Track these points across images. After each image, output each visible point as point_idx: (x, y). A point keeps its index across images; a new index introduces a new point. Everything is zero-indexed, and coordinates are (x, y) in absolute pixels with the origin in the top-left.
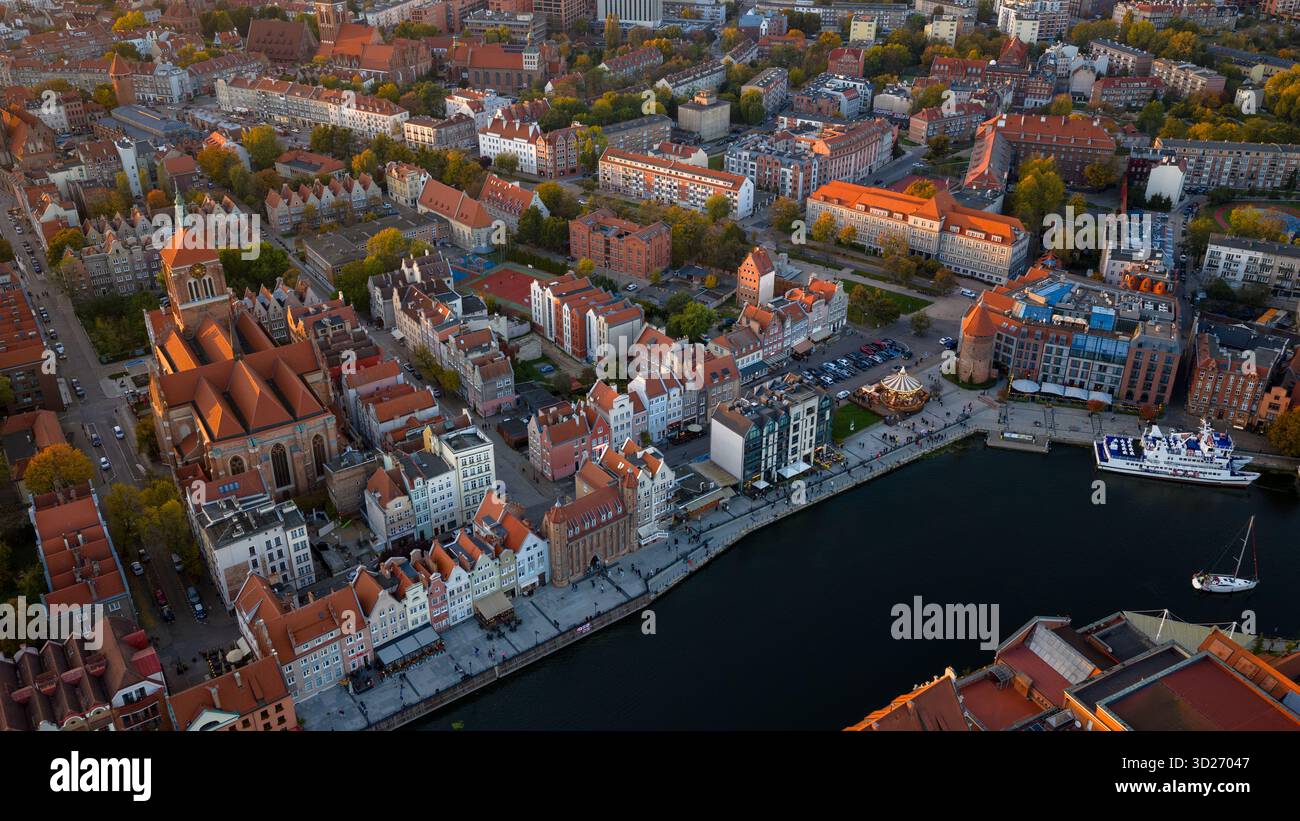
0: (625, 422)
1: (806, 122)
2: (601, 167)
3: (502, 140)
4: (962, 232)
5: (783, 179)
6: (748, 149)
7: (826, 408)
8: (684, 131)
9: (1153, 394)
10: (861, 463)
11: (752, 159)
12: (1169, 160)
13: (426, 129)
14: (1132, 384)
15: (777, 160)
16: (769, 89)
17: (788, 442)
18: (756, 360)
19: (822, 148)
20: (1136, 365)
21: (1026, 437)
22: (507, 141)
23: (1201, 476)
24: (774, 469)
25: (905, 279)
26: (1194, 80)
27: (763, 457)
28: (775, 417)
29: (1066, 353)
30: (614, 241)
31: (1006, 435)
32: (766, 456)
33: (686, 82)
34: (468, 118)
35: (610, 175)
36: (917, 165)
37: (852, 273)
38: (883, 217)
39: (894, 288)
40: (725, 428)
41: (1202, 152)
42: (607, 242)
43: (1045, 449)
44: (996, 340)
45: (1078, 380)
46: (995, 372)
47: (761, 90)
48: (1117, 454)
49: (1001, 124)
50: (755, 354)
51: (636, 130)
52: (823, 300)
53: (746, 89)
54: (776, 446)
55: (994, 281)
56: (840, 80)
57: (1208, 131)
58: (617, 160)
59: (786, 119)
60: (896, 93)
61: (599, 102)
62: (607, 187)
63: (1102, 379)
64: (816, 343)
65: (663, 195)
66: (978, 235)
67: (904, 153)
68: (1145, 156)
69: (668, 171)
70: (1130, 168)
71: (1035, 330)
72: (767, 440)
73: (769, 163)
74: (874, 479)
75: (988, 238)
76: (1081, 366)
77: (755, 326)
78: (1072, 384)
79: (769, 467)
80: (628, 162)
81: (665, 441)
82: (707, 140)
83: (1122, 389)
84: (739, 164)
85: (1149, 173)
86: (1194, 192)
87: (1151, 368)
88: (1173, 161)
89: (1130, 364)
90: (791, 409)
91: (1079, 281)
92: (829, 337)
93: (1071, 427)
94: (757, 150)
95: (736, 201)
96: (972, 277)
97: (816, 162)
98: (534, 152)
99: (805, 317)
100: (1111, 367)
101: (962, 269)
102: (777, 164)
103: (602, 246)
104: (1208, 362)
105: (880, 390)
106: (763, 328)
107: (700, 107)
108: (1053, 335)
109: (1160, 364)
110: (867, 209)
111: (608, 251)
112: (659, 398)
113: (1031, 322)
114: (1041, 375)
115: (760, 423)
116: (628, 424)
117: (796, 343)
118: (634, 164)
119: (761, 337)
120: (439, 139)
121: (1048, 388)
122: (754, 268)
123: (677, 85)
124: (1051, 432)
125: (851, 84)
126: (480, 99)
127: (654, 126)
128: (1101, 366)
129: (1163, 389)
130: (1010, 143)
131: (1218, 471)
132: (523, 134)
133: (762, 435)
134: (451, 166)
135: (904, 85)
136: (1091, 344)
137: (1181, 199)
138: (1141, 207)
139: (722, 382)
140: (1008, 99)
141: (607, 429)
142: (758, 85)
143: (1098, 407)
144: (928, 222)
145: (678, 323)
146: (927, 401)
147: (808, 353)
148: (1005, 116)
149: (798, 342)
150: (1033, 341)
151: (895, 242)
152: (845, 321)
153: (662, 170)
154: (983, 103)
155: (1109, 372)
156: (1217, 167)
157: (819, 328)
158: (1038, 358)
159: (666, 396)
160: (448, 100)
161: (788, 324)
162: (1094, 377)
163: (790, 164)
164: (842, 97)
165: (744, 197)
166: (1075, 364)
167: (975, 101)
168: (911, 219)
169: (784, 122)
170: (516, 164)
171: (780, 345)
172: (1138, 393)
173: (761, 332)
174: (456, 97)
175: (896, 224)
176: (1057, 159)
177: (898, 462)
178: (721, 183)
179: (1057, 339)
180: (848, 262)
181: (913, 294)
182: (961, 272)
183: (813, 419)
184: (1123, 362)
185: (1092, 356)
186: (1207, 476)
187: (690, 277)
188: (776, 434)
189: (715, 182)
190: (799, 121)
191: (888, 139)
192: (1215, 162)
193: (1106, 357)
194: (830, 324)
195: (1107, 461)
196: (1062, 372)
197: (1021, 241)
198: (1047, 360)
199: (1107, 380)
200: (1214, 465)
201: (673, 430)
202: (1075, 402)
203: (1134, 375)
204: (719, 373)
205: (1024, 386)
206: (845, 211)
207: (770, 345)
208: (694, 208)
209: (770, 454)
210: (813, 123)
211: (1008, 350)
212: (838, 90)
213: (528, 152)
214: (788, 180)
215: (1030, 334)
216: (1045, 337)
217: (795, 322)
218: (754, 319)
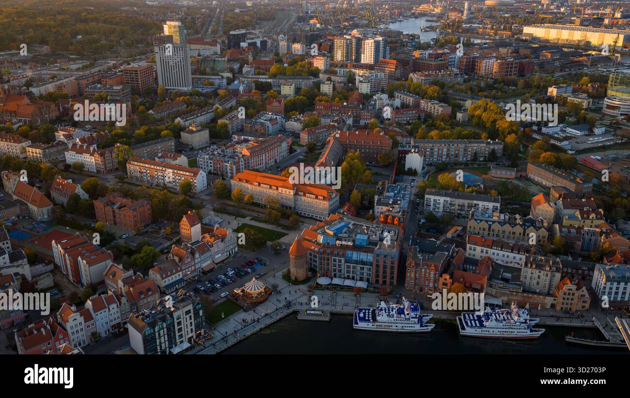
0: (79, 328)
1: (246, 137)
2: (128, 167)
3: (77, 155)
4: (304, 195)
5: (226, 169)
6: (208, 154)
7: (199, 309)
8: (184, 144)
9: (388, 280)
10: (223, 339)
11: (210, 159)
12: (415, 151)
13: (38, 151)
14: (377, 276)
15: (222, 159)
16: (232, 121)
17: (175, 332)
18: (178, 278)
19: (246, 152)
20: (377, 266)
21: (319, 313)
22: (79, 155)
23: (405, 328)
24: (168, 349)
25: (275, 222)
26: (437, 109)
27: (158, 344)
28: (164, 320)
29: (343, 262)
30: (117, 211)
31: (308, 312)
32: (160, 343)
33: (192, 119)
34: (63, 143)
35: (133, 171)
36: (300, 157)
37: (251, 220)
38: (267, 188)
39: (269, 227)
40: (134, 329)
41: (432, 145)
42: (114, 212)
43: (327, 319)
44: (309, 256)
45: (351, 275)
46: (310, 273)
47: (227, 122)
48: (363, 319)
49: (338, 136)
50: (177, 274)
51: (154, 145)
52: (220, 240)
53: (220, 121)
54: (166, 336)
55: (322, 219)
56: (270, 115)
57: (437, 135)
58: (136, 163)
59: (236, 136)
60: (295, 121)
61: (137, 132)
62: (132, 178)
63: (362, 274)
64: (218, 263)
65: (160, 181)
66: (312, 196)
67: (296, 151)
68: (405, 149)
69: (161, 168)
70: (399, 155)
71: (328, 250)
72: (159, 334)
73: (218, 161)
74: (229, 348)
75: (317, 198)
76: (352, 267)
77: (176, 259)
78: (348, 278)
79: (163, 348)
80: (141, 164)
81: (111, 335)
82: (197, 148)
83: (373, 279)
84: (204, 162)
85: (405, 157)
86: (430, 165)
87: (385, 267)
88: (416, 151)
89: (374, 266)
90: (174, 314)
91: (354, 220)
92: (226, 259)
93: (344, 304)
94: (213, 154)
95: (195, 183)
96: (311, 218)
97: (242, 159)
98: (93, 160)
99: (209, 250)
100: (366, 267)
101: (307, 214)
102: (222, 161)
103: (111, 214)
104: (411, 262)
105: (243, 291)
106: (181, 260)
107: (192, 132)
108: (336, 252)
109: (389, 265)
110: (259, 185)
111: (114, 217)
112: (103, 311)
113: (326, 246)
114: (333, 274)
115: (152, 325)
116: (82, 330)
117: (204, 265)
118: (144, 165)
119: (180, 264)
120: (45, 155)
121: (336, 281)
122: (187, 223)
123: (187, 120)
124: (333, 308)
125: (275, 117)
126: (72, 132)
127: (164, 143)
128: (361, 267)
129: (392, 278)
130: (342, 145)
131: (413, 325)
132: (87, 151)
133: (154, 331)
134: (43, 171)
135: (301, 117)
136: (355, 256)
137: (423, 168)
138: (402, 174)
139: (147, 296)
140: (350, 121)
141: (66, 335)
142: (226, 119)
143: (359, 291)
144: (288, 191)
145: (136, 259)
146: (271, 294)
147: (211, 270)
148: (339, 132)
149: (206, 265)
150: (326, 256)
151: (272, 201)
152: (236, 249)
153: (158, 168)
154: (336, 124)
155: (365, 270)
156: (440, 152)
157: (220, 255)
158: (330, 265)
159: (107, 310)
160: (56, 134)
161: (197, 256)
162: (359, 273)
163: (228, 161)
164: (268, 123)
165: (200, 181)
166: (348, 267)
167: (332, 124)
168: (280, 189)
169: (236, 138)
170: (84, 167)
171: (193, 268)
172: (381, 280)
173: (180, 262)
174: (60, 132)
175: (273, 192)
176: (361, 152)
177: (245, 336)
178: (188, 174)
179: (338, 254)
180: (250, 213)
181: (279, 229)
182: (307, 215)
183: (190, 317)
184: (371, 264)
185: (356, 262)
186: (408, 328)
187: (160, 228)
188: (165, 329)
189: (184, 173)
190: (243, 137)
191: (285, 145)
192: (439, 150)
193: (363, 263)
194: (227, 252)
195: (358, 324)
196: (343, 272)
197: (334, 198)
198: (335, 266)
199: (365, 274)
200: (411, 322)
201: (115, 328)
202: (349, 288)
203: (377, 271)
204: (144, 291)
205: (323, 281)
206: (249, 186)
207: (187, 268)
208: (175, 187)
209: (163, 340)
210: (250, 138)
211: (315, 261)
212: (266, 120)
213: (90, 160)
214: (228, 169)
215: (324, 252)
216: (332, 254)
217: (201, 254)
218: (177, 255)
